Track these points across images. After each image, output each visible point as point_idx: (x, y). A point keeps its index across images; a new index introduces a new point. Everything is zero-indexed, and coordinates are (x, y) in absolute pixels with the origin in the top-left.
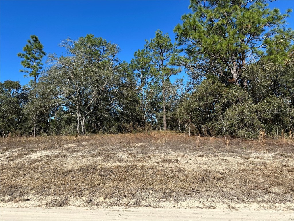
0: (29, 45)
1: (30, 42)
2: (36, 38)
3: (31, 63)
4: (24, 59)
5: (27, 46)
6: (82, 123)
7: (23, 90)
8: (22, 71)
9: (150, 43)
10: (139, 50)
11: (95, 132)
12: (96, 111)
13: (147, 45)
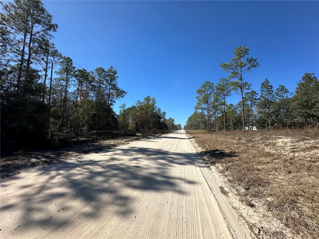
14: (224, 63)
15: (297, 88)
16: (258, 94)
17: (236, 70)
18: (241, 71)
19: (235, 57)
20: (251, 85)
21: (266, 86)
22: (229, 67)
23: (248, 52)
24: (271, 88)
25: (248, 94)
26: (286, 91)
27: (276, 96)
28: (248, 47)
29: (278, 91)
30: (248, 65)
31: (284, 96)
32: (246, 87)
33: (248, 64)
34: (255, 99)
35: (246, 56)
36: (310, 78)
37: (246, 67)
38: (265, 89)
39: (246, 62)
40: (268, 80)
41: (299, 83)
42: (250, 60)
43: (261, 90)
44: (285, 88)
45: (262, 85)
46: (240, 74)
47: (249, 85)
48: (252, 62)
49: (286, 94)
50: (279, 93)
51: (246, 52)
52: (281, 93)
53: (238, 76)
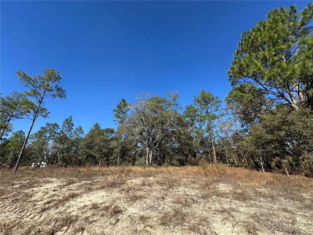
0: (120, 104)
1: (120, 103)
2: (124, 100)
3: (120, 115)
4: (116, 113)
5: (119, 105)
6: (150, 156)
7: (115, 134)
8: (114, 121)
9: (197, 98)
10: (188, 105)
11: (160, 164)
12: (160, 147)
13: (195, 100)
14: (24, 72)
15: (89, 132)
16: (60, 128)
17: (38, 89)
18: (44, 94)
19: (44, 76)
20: (49, 113)
21: (69, 123)
22: (31, 81)
23: (60, 80)
24: (72, 126)
25: (50, 125)
26: (82, 132)
27: (74, 134)
28: (61, 75)
29: (76, 130)
30: (55, 93)
31: (80, 135)
32: (43, 114)
33: (56, 91)
34: (55, 133)
35: (56, 83)
36: (98, 126)
37: (52, 93)
38: (67, 125)
39: (54, 88)
40: (72, 118)
41: (91, 128)
42: (58, 88)
43: (62, 125)
44: (82, 129)
45: (66, 120)
46: (42, 96)
47: (48, 113)
48: (60, 92)
49: (81, 134)
50: (77, 132)
51: (58, 78)
52: (79, 133)
53: (38, 96)
